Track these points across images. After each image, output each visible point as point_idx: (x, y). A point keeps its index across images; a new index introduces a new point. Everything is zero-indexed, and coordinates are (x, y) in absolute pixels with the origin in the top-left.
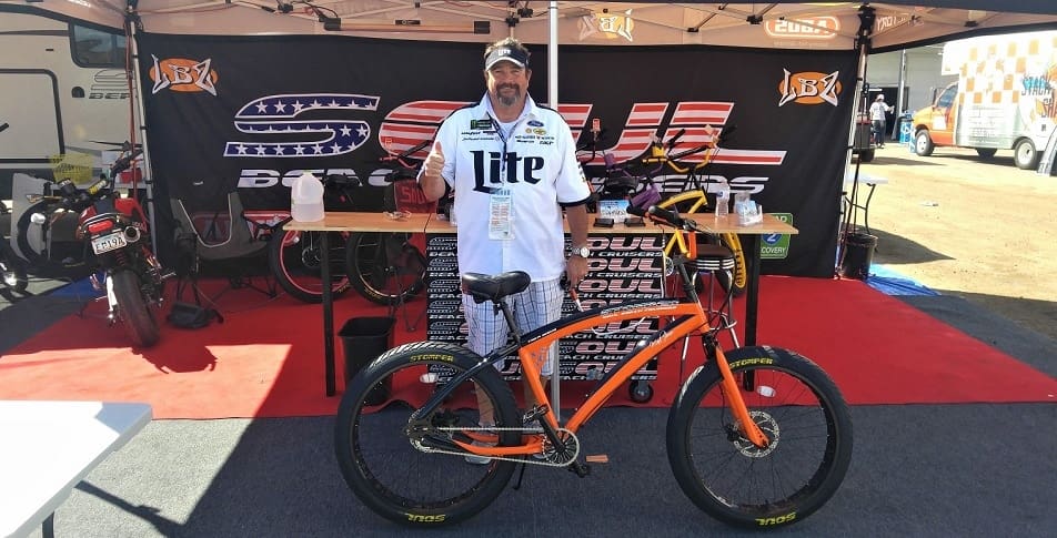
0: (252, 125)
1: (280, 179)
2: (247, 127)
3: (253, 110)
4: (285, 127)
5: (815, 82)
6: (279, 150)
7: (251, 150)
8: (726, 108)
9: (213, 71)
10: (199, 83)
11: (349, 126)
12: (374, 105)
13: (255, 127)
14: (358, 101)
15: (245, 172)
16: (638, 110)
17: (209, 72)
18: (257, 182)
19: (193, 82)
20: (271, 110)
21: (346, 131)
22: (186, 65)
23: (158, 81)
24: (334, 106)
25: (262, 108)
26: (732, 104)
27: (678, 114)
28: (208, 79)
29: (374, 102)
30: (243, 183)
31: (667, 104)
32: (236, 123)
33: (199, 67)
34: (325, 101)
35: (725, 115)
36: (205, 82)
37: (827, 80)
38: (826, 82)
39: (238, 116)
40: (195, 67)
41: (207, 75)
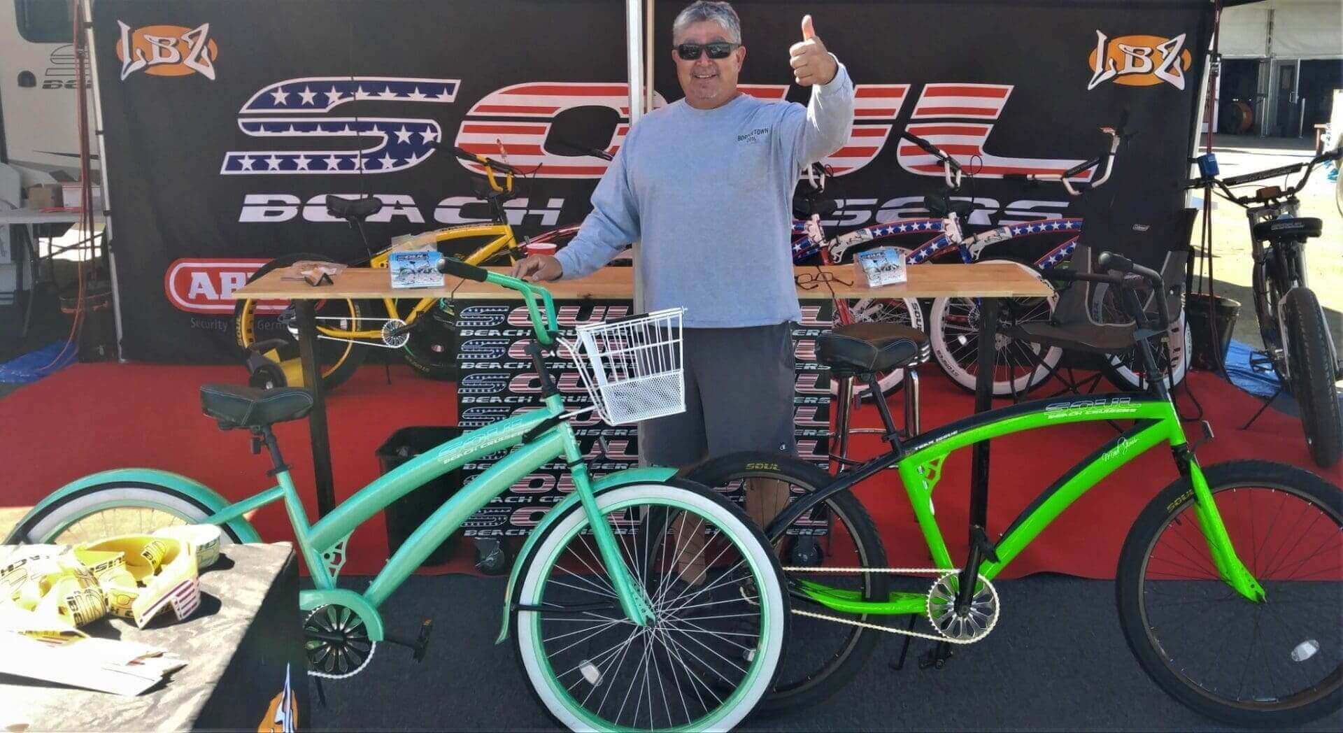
0: (264, 124)
1: (300, 208)
2: (255, 127)
3: (267, 101)
4: (313, 127)
5: (1148, 50)
6: (302, 163)
7: (260, 163)
8: (1000, 94)
9: (211, 42)
10: (190, 62)
11: (409, 127)
12: (450, 93)
13: (269, 127)
15: (250, 199)
16: (862, 94)
17: (206, 43)
18: (268, 214)
19: (181, 60)
20: (294, 101)
21: (404, 136)
22: (172, 33)
23: (127, 60)
24: (388, 96)
25: (280, 97)
26: (1010, 88)
27: (924, 102)
28: (205, 54)
29: (450, 88)
30: (247, 215)
31: (907, 87)
32: (240, 121)
33: (191, 37)
34: (374, 88)
35: (999, 104)
36: (198, 59)
37: (1167, 47)
38: (1165, 52)
39: (244, 110)
40: (185, 37)
41: (202, 48)
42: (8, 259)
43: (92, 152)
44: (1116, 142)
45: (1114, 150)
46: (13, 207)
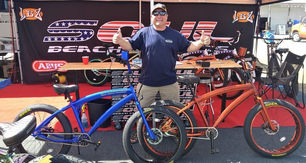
0: (54, 30)
1: (62, 49)
2: (52, 31)
3: (54, 25)
4: (65, 31)
5: (245, 15)
6: (62, 39)
11: (87, 31)
12: (96, 23)
13: (55, 31)
14: (90, 23)
15: (50, 47)
16: (186, 24)
17: (40, 12)
18: (54, 50)
19: (34, 16)
20: (60, 25)
21: (86, 33)
23: (22, 16)
24: (82, 24)
25: (57, 24)
26: (217, 22)
27: (199, 25)
28: (40, 15)
29: (96, 22)
30: (49, 51)
31: (195, 22)
32: (48, 30)
34: (79, 22)
35: (214, 26)
36: (38, 16)
37: (249, 14)
38: (249, 15)
39: (49, 27)
40: (35, 11)
43: (14, 37)
44: (240, 34)
45: (239, 36)
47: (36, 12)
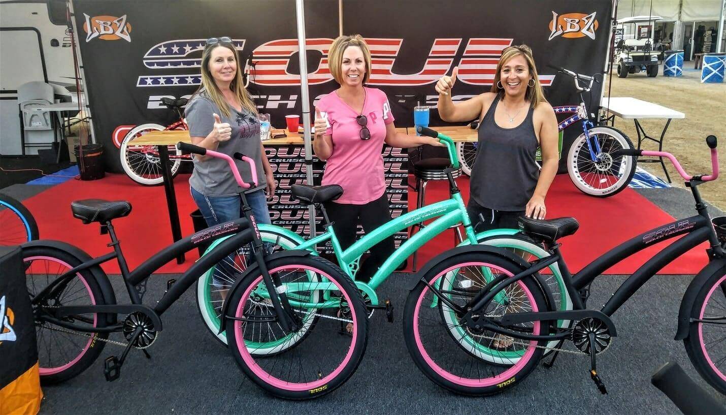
0: (156, 63)
2: (152, 64)
3: (157, 52)
4: (179, 63)
6: (175, 81)
7: (156, 81)
9: (128, 23)
10: (118, 33)
12: (241, 46)
13: (158, 64)
15: (151, 98)
17: (126, 24)
18: (160, 105)
19: (114, 33)
20: (169, 51)
22: (109, 20)
23: (89, 32)
25: (163, 50)
28: (125, 30)
29: (241, 44)
32: (144, 61)
33: (118, 21)
36: (122, 32)
37: (587, 19)
38: (586, 21)
39: (145, 56)
40: (115, 21)
41: (124, 27)
42: (50, 128)
43: (80, 77)
46: (51, 103)
47: (118, 24)
